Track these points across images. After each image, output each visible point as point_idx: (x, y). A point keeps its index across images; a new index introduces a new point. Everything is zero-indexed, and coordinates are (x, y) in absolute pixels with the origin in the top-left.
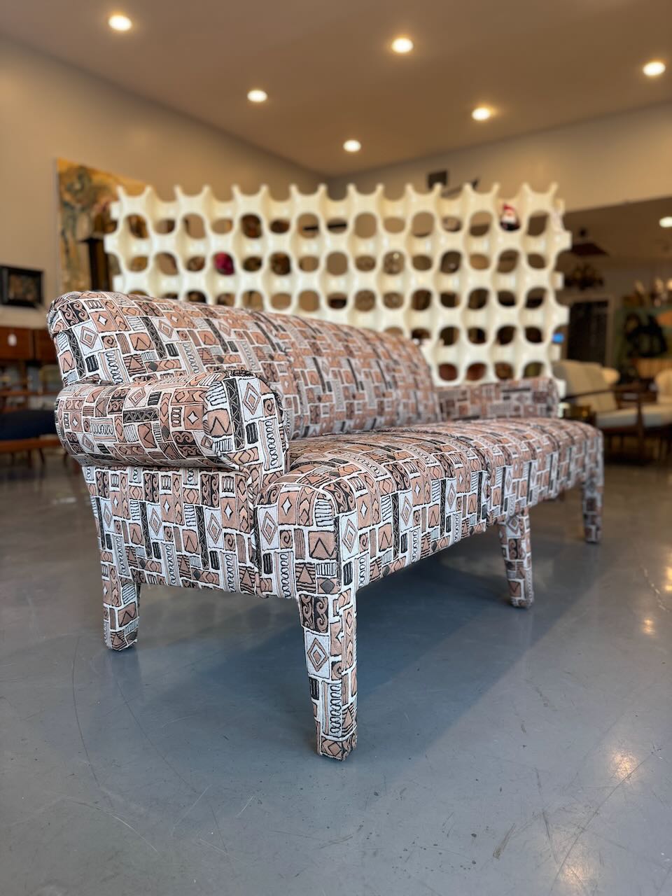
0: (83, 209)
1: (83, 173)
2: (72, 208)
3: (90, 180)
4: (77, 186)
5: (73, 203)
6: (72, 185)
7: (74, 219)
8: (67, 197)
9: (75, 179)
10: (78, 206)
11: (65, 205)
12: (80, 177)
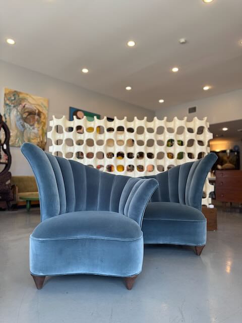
0: (14, 107)
1: (16, 93)
2: (10, 106)
3: (19, 96)
4: (13, 98)
5: (10, 104)
6: (11, 97)
7: (10, 110)
8: (8, 102)
9: (12, 95)
10: (13, 105)
11: (6, 105)
12: (14, 95)
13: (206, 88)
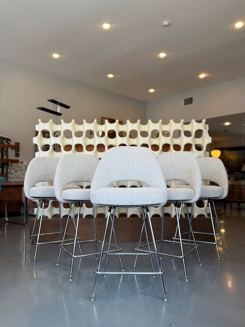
13: (202, 76)
